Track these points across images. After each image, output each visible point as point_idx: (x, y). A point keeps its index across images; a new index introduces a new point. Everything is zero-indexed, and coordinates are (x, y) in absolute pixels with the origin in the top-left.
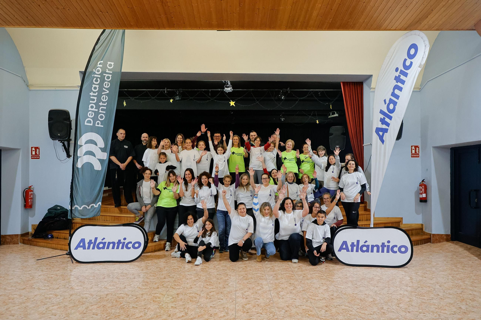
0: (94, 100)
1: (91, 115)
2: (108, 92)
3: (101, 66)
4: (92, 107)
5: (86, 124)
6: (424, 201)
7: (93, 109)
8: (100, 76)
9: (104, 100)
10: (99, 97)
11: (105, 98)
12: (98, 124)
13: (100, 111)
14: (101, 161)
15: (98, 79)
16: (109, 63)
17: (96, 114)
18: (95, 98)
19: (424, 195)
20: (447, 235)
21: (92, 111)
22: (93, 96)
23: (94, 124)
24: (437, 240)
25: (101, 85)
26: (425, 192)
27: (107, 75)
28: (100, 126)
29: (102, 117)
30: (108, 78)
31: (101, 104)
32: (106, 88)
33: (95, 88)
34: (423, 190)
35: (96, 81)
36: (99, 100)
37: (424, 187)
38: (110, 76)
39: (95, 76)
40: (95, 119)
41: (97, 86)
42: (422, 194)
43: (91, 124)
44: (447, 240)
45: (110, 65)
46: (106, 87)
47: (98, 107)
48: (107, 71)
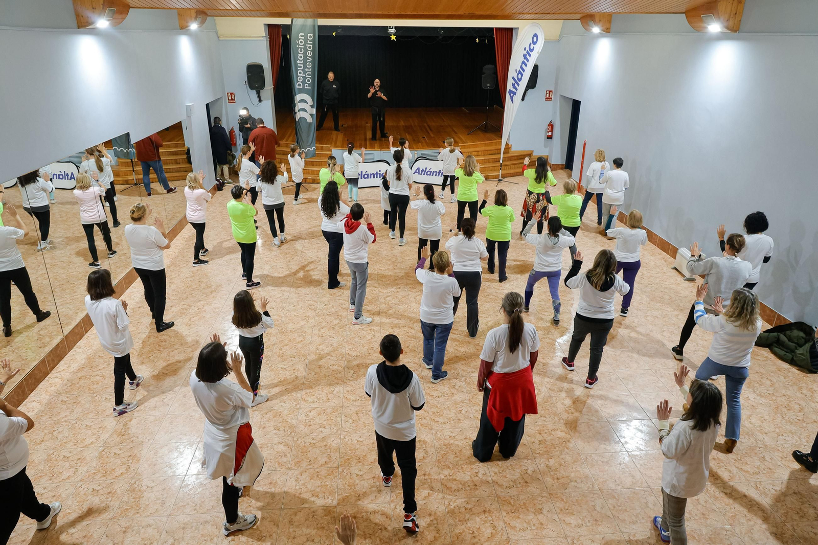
0: (301, 67)
1: (300, 80)
2: (311, 59)
3: (303, 38)
4: (300, 73)
5: (297, 87)
6: (550, 137)
7: (302, 75)
8: (303, 47)
9: (309, 67)
10: (305, 64)
11: (309, 65)
12: (307, 86)
13: (307, 76)
14: (311, 115)
15: (302, 49)
16: (309, 35)
17: (305, 78)
18: (302, 65)
19: (550, 134)
20: (562, 165)
21: (301, 76)
22: (300, 64)
23: (303, 86)
24: (554, 168)
25: (305, 54)
26: (552, 131)
27: (309, 45)
28: (308, 88)
29: (309, 81)
30: (310, 47)
31: (307, 70)
32: (309, 57)
33: (301, 57)
34: (550, 129)
35: (301, 51)
36: (305, 67)
37: (551, 126)
38: (311, 46)
39: (299, 46)
40: (304, 83)
41: (302, 55)
42: (548, 132)
43: (302, 87)
44: (562, 169)
45: (310, 37)
46: (310, 55)
47: (305, 72)
48: (309, 42)
